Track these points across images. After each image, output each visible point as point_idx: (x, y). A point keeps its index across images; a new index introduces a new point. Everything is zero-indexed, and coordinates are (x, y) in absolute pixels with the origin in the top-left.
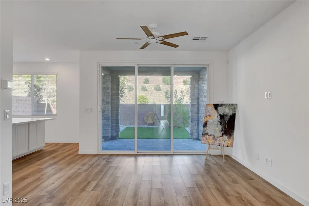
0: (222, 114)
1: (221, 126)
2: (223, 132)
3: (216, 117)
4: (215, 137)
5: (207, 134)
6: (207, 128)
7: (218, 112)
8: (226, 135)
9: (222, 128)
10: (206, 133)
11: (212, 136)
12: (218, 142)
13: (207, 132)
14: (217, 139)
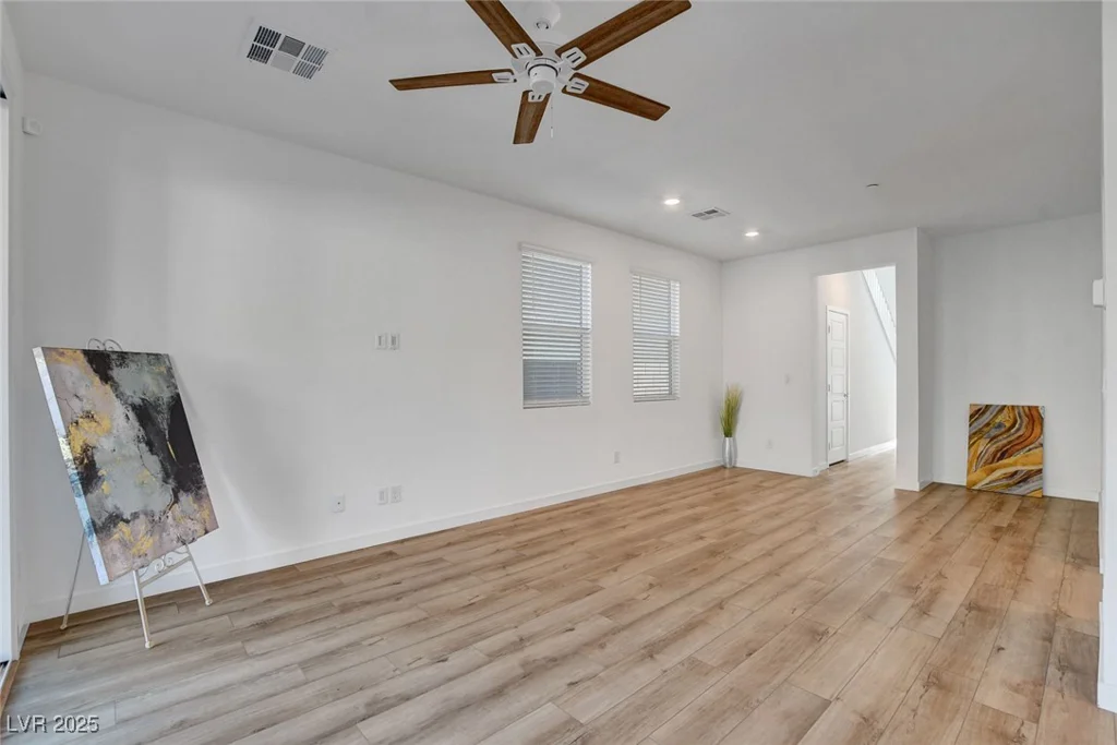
0: (137, 401)
1: (155, 457)
2: (170, 481)
3: (121, 421)
4: (157, 518)
5: (115, 519)
6: (105, 486)
7: (122, 394)
8: (187, 491)
9: (162, 465)
10: (111, 516)
11: (142, 517)
12: (174, 533)
13: (110, 505)
14: (165, 523)
